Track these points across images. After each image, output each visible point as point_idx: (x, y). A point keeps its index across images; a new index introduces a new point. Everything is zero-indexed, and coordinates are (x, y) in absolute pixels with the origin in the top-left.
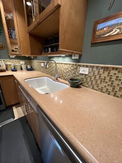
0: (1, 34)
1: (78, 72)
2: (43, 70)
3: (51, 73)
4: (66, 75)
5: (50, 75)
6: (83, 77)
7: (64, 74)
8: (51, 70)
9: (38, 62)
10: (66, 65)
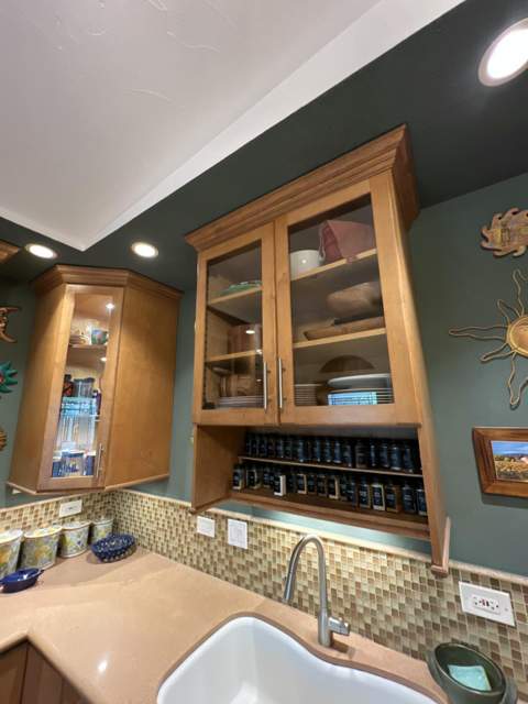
0: (9, 392)
1: (450, 605)
2: (206, 556)
3: (269, 584)
4: (375, 608)
5: (256, 591)
6: (491, 635)
7: (359, 602)
8: (265, 563)
9: (172, 504)
10: (369, 558)
